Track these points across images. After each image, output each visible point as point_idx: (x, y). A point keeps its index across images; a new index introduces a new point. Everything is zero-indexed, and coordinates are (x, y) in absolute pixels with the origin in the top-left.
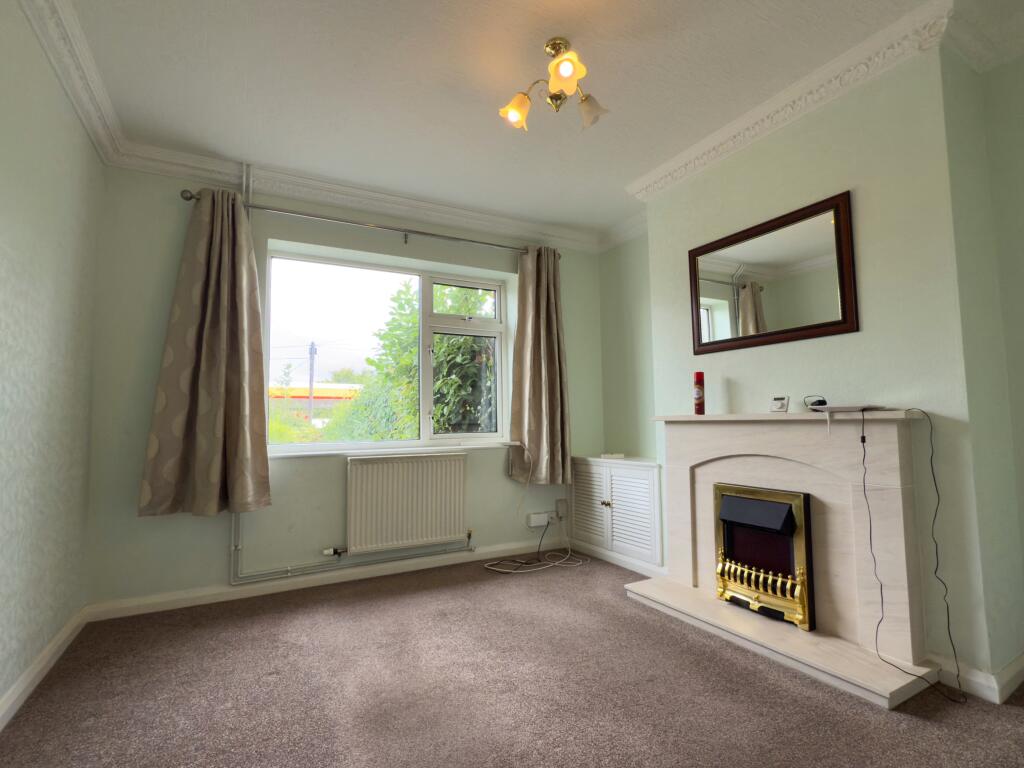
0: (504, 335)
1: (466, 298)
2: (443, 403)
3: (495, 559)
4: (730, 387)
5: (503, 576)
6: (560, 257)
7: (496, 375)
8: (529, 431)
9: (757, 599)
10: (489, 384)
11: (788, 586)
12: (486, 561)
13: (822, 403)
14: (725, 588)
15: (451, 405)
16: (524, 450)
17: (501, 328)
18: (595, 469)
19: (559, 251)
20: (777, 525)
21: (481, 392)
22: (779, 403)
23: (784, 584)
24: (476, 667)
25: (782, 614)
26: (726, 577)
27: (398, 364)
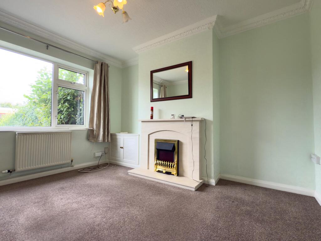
0: (87, 91)
1: (72, 76)
2: (61, 114)
3: (82, 168)
4: (160, 111)
5: (85, 174)
6: (109, 67)
7: (84, 105)
8: (96, 124)
9: (165, 170)
10: (81, 108)
11: (173, 165)
12: (79, 169)
13: (183, 116)
14: (156, 168)
15: (64, 114)
16: (94, 131)
17: (86, 88)
18: (118, 137)
19: (109, 65)
20: (171, 149)
21: (77, 110)
22: (173, 116)
23: (172, 165)
24: (78, 203)
25: (171, 173)
26: (157, 165)
27: (40, 98)
